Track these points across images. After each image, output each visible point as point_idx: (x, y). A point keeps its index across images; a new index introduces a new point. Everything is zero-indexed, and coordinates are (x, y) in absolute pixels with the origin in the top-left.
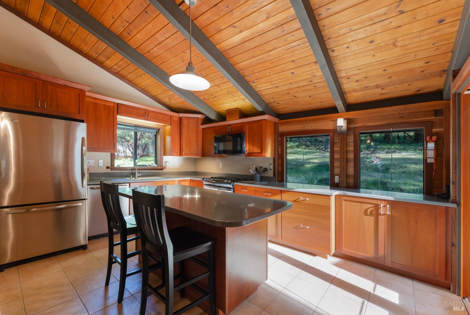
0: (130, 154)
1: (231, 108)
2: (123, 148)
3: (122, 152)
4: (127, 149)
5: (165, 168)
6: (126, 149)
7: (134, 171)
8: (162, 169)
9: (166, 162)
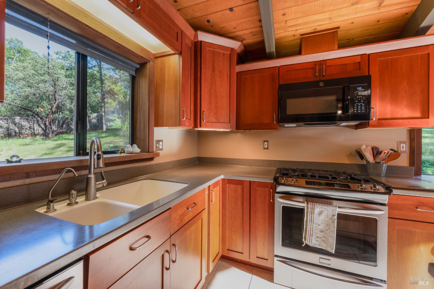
0: (40, 131)
1: (319, 29)
2: (29, 123)
3: (26, 129)
4: (35, 125)
5: (158, 155)
6: (33, 125)
7: (86, 172)
8: (152, 159)
9: (158, 141)
